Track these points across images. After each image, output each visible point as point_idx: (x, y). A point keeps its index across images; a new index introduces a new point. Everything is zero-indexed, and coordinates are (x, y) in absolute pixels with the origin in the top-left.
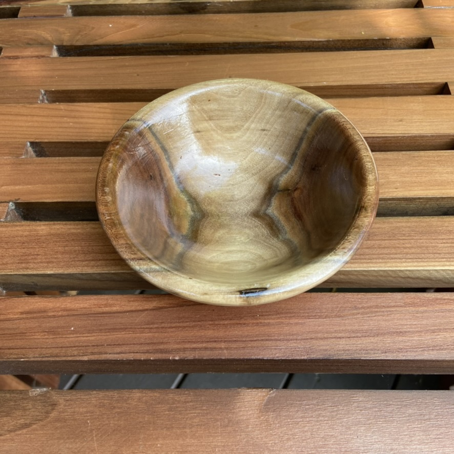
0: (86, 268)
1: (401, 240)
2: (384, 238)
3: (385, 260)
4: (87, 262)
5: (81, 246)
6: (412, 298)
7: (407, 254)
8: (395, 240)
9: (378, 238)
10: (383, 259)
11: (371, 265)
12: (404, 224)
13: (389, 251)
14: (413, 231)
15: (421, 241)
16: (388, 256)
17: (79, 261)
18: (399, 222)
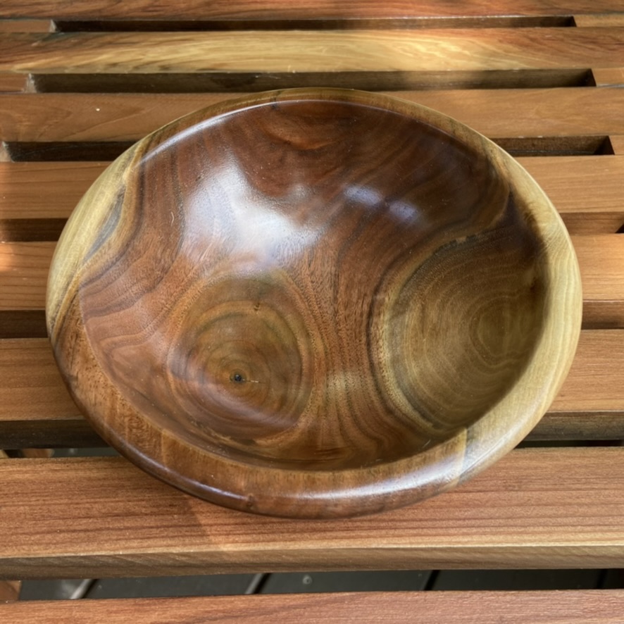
0: (36, 547)
1: (574, 490)
2: (544, 487)
3: (549, 529)
4: (38, 536)
5: (30, 506)
6: (596, 601)
7: (584, 516)
8: (564, 490)
9: (536, 486)
10: (545, 525)
11: (526, 537)
12: (577, 461)
13: (554, 511)
14: (592, 474)
15: (607, 492)
16: (553, 520)
17: (24, 534)
18: (569, 457)
